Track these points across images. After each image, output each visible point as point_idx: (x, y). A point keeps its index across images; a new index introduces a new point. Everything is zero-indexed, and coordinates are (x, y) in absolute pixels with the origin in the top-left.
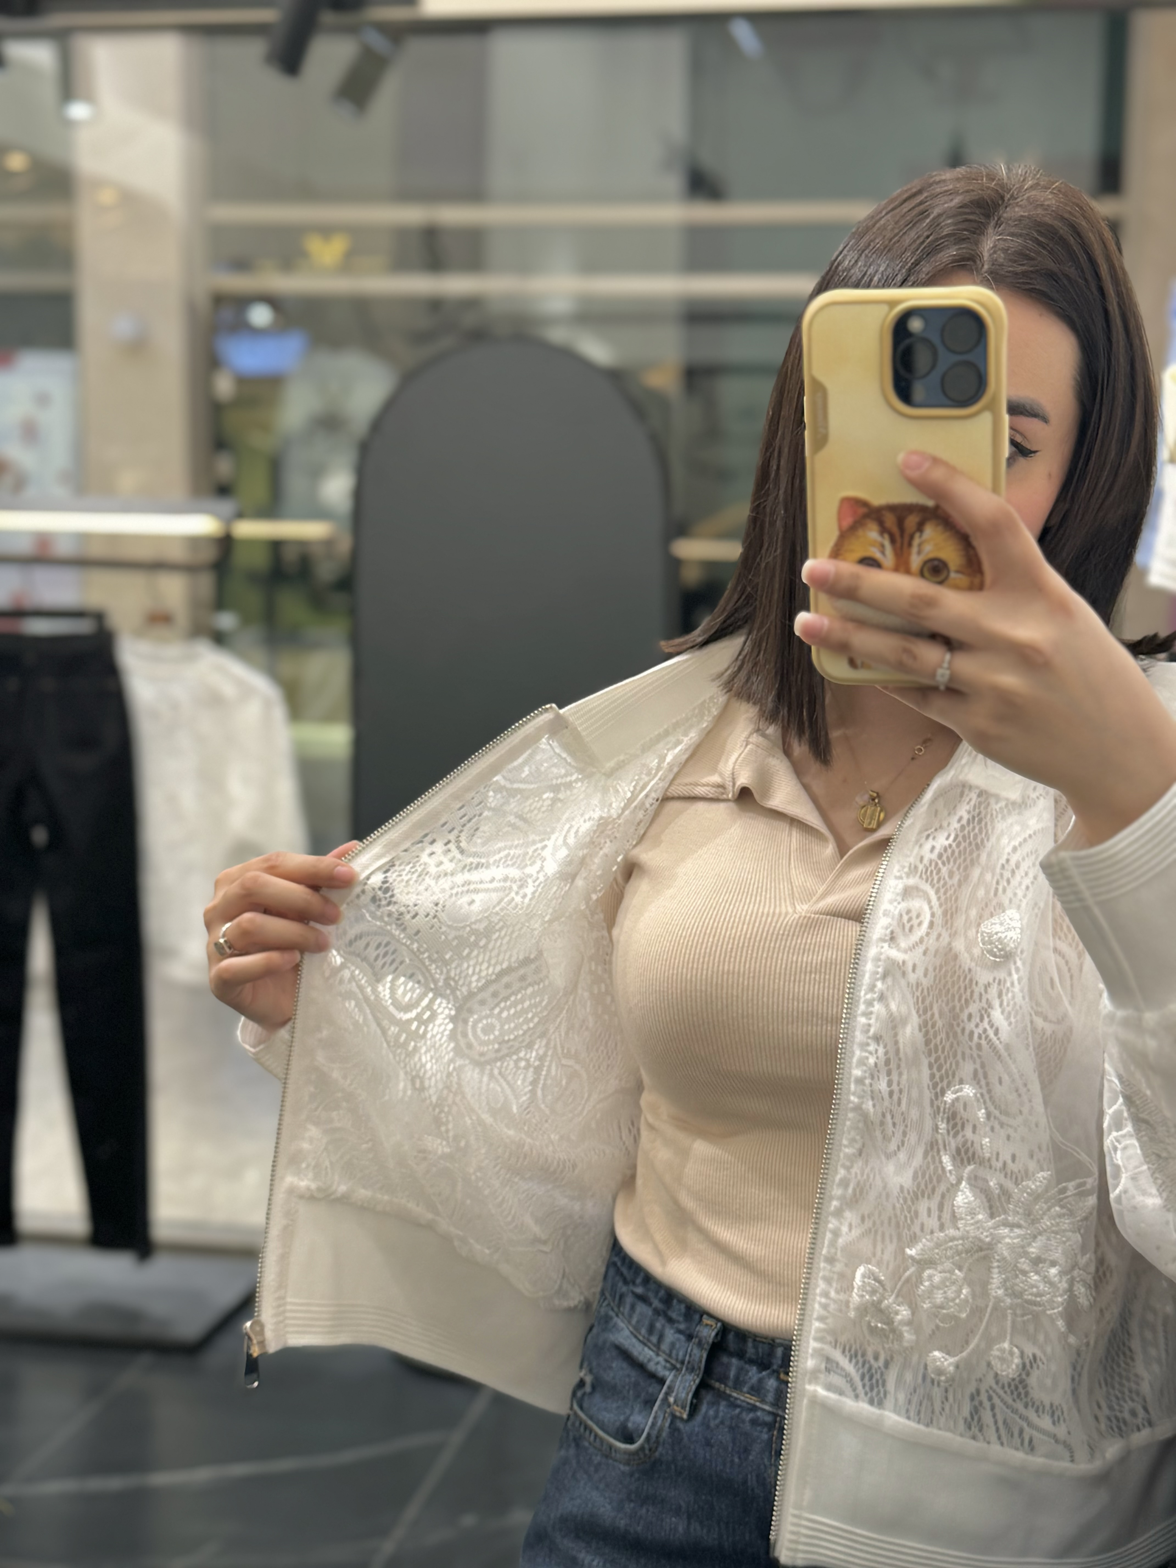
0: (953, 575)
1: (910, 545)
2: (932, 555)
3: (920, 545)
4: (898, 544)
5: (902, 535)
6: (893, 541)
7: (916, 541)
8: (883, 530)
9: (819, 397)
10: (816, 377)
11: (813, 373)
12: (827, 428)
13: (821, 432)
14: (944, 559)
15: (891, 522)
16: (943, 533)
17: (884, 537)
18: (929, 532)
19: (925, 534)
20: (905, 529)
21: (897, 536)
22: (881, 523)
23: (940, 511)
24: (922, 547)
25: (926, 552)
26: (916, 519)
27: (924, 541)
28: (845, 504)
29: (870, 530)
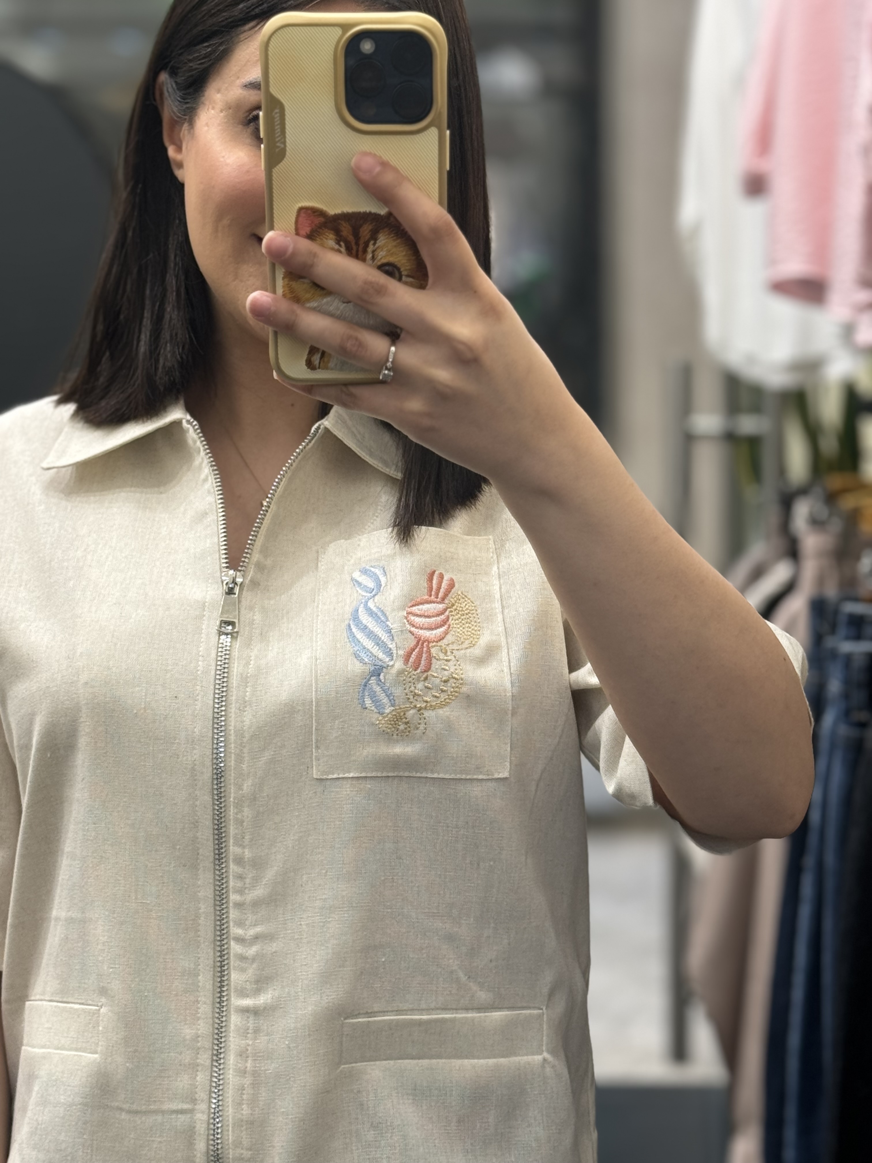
0: (404, 278)
1: (365, 251)
2: (384, 261)
3: (373, 252)
4: (354, 252)
5: (357, 244)
7: (371, 248)
9: (276, 113)
10: (273, 93)
11: (271, 90)
12: (284, 143)
13: (278, 147)
14: (396, 264)
15: (346, 230)
16: (394, 240)
17: (340, 246)
18: (383, 240)
19: (378, 242)
20: (360, 238)
21: (353, 243)
22: (337, 232)
23: (392, 219)
24: (376, 253)
25: (379, 257)
26: (370, 227)
27: (378, 248)
28: (302, 214)
29: (327, 239)
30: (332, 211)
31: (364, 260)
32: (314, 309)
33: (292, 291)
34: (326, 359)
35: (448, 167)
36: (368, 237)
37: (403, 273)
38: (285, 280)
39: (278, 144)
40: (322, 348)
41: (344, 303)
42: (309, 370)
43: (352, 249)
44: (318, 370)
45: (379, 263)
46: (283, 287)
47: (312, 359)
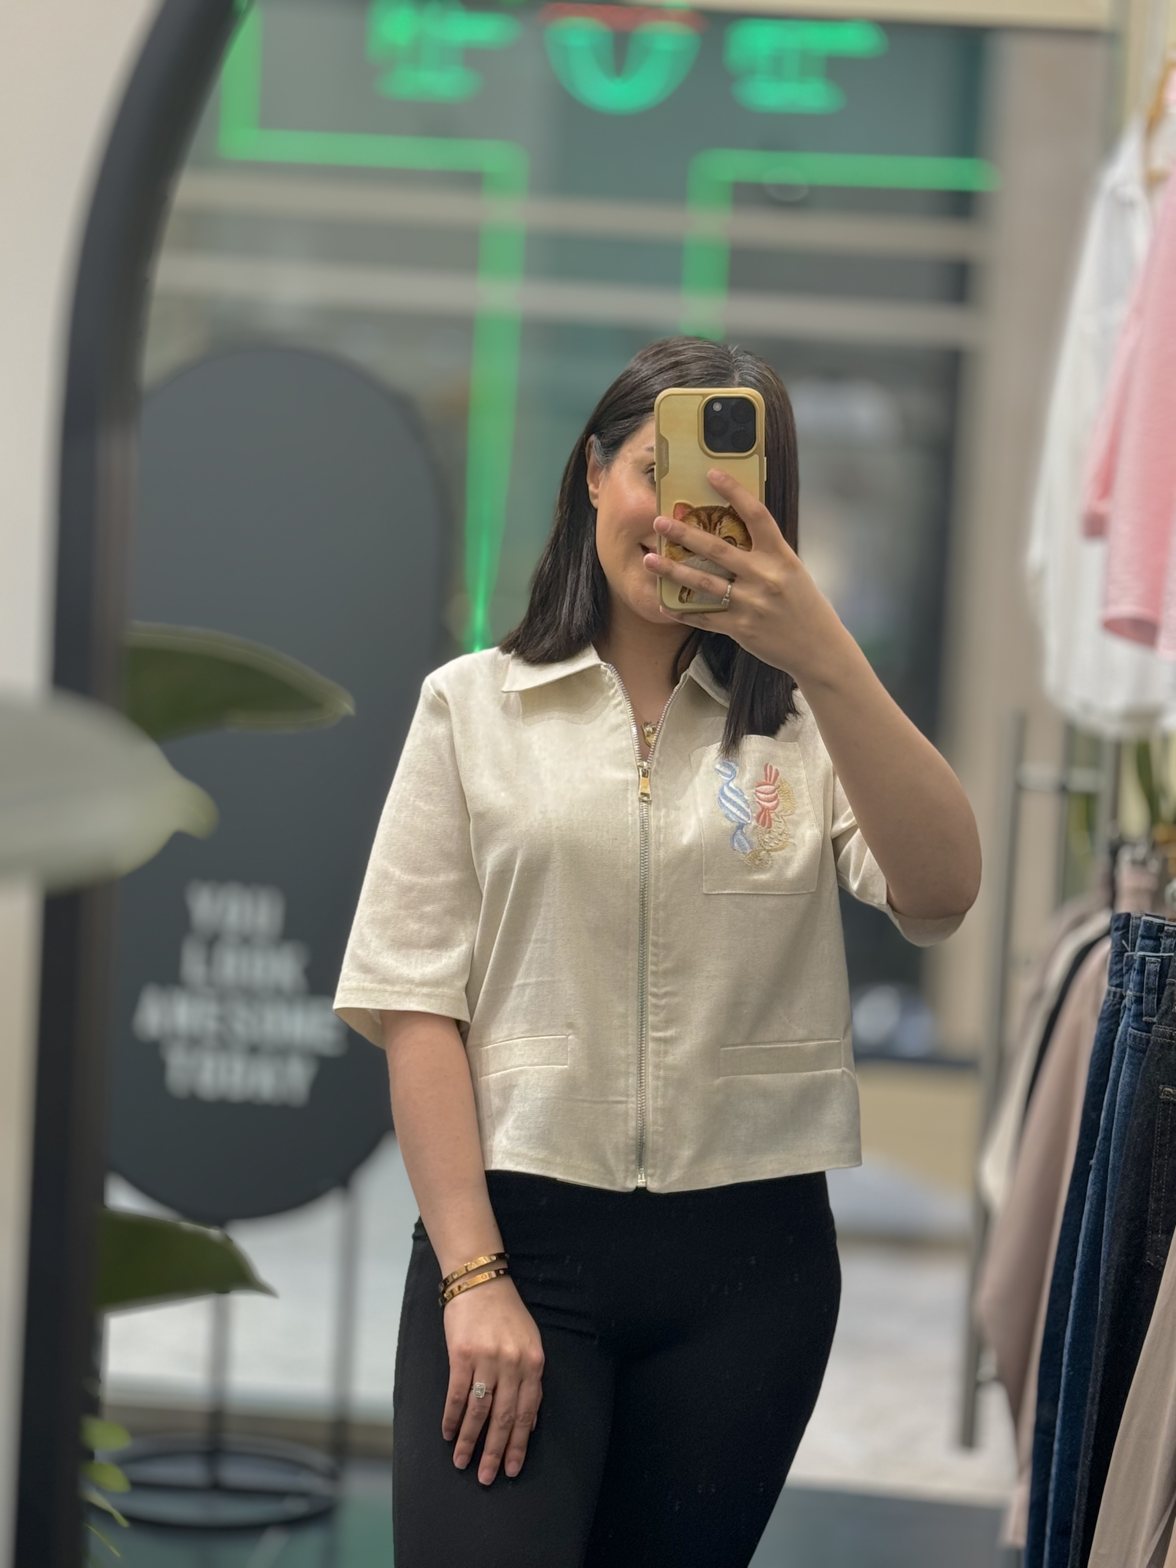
0: (738, 545)
1: (715, 529)
2: (726, 535)
3: (720, 529)
4: (708, 528)
5: (710, 524)
6: (705, 528)
7: (718, 527)
8: (700, 521)
9: (663, 446)
10: (662, 434)
11: (661, 432)
12: (668, 464)
13: (664, 466)
14: (733, 537)
15: (704, 516)
16: (732, 523)
17: (700, 525)
18: (726, 522)
19: (722, 523)
20: (712, 521)
21: (708, 524)
22: (698, 517)
23: (731, 510)
24: (721, 530)
25: (723, 533)
26: (719, 514)
27: (722, 527)
28: (678, 507)
29: (692, 521)
30: (696, 505)
31: (714, 534)
32: (684, 564)
33: (671, 554)
34: (691, 595)
35: (765, 479)
36: (717, 521)
37: (738, 542)
38: (667, 547)
39: (664, 465)
40: (688, 587)
41: (702, 560)
42: (680, 603)
43: (707, 528)
44: (686, 603)
45: (723, 537)
46: (666, 551)
47: (682, 596)
